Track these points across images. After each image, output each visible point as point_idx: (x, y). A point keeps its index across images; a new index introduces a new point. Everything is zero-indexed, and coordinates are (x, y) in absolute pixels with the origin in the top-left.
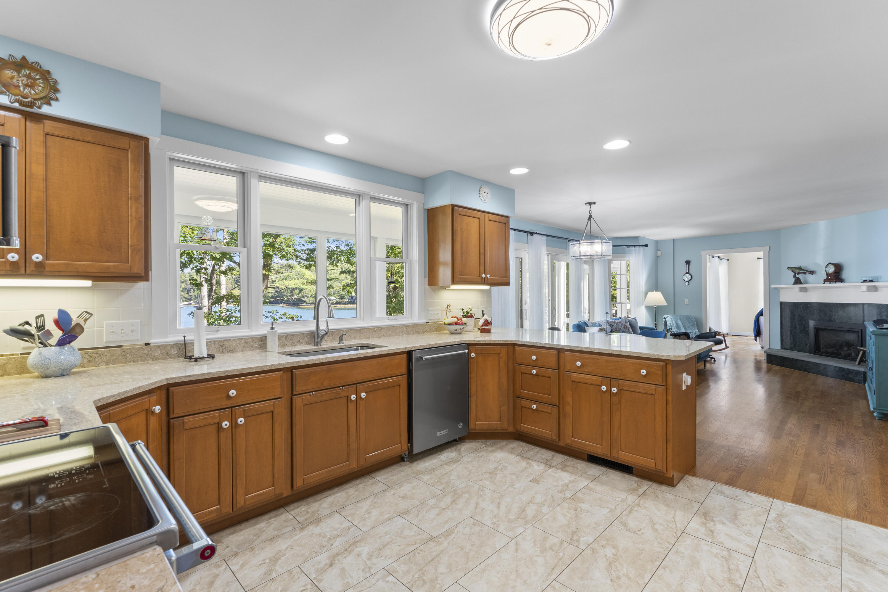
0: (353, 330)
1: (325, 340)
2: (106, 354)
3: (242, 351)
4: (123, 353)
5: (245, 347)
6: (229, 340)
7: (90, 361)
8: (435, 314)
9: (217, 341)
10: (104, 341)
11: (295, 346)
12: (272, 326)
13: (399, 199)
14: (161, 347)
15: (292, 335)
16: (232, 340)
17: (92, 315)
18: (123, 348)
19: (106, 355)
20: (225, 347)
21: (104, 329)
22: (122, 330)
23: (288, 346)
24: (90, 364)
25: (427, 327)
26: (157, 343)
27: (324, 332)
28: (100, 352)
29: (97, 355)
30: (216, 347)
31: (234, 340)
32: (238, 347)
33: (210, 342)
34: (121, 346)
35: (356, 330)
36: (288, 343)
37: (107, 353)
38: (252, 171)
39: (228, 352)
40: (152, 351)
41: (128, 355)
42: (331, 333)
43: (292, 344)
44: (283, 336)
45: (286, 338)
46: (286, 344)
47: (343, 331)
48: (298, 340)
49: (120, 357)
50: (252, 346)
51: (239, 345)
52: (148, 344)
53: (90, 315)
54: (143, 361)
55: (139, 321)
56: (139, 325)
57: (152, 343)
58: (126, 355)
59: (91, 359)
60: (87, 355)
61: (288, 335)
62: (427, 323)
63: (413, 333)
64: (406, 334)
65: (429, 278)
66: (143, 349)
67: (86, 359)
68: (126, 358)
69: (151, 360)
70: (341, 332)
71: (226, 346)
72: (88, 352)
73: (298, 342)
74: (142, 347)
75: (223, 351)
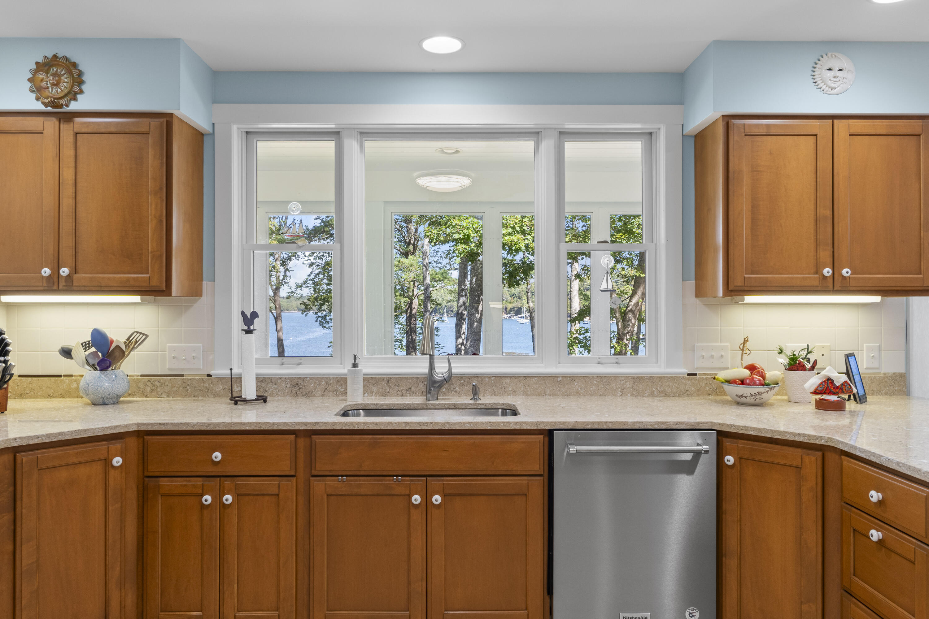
0: (511, 377)
1: (456, 392)
2: (167, 383)
3: (323, 396)
4: (184, 384)
5: (326, 391)
6: (304, 378)
7: (152, 391)
8: (712, 356)
9: (288, 379)
10: (167, 368)
11: (402, 396)
12: (355, 361)
13: (636, 126)
14: (223, 381)
15: (397, 379)
16: (308, 378)
17: (147, 336)
18: (184, 378)
19: (167, 385)
20: (300, 389)
21: (167, 353)
22: (184, 355)
23: (392, 396)
24: (153, 393)
25: (689, 382)
26: (218, 375)
27: (441, 377)
28: (161, 381)
29: (159, 384)
30: (288, 387)
31: (311, 379)
32: (316, 390)
33: (281, 378)
34: (183, 376)
35: (515, 378)
36: (392, 391)
37: (169, 383)
38: (346, 128)
39: (303, 395)
40: (213, 385)
41: (188, 387)
42: (466, 380)
43: (399, 392)
44: (383, 379)
45: (388, 381)
46: (389, 392)
47: (490, 377)
48: (408, 386)
49: (181, 389)
50: (337, 391)
51: (318, 386)
52: (209, 376)
53: (145, 336)
54: (204, 397)
55: (201, 345)
56: (202, 351)
57: (214, 375)
58: (186, 387)
59: (154, 388)
60: (150, 383)
61: (391, 378)
62: (689, 374)
63: (652, 394)
64: (632, 395)
65: (696, 280)
66: (204, 381)
67: (149, 388)
68: (187, 391)
69: (212, 396)
70: (487, 379)
71: (301, 386)
72: (151, 379)
73: (407, 390)
74: (203, 379)
75: (296, 394)
